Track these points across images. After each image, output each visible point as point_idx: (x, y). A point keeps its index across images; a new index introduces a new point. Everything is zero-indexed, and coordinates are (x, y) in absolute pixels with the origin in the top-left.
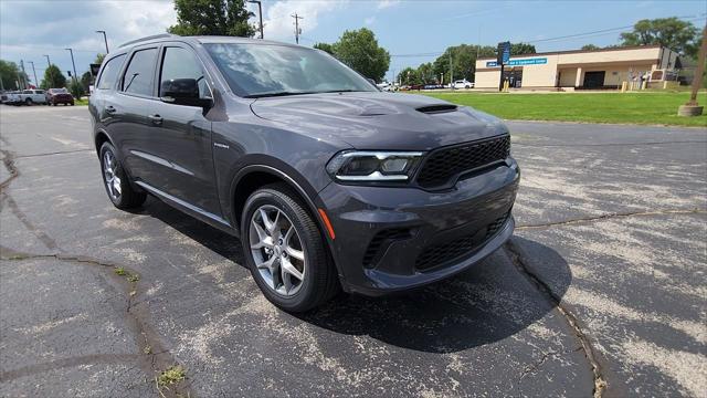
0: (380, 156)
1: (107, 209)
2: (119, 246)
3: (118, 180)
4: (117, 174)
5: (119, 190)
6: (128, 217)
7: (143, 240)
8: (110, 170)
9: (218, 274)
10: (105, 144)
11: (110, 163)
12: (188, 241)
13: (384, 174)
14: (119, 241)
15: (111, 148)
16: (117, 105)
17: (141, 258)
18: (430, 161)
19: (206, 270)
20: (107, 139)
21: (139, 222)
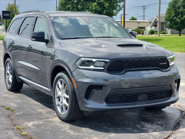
0: (94, 60)
1: (4, 91)
2: (8, 102)
3: (11, 76)
4: (11, 74)
5: (11, 81)
6: (13, 94)
7: (18, 101)
8: (8, 72)
9: (44, 112)
10: (8, 59)
11: (9, 68)
12: (36, 103)
13: (95, 66)
14: (8, 101)
15: (10, 61)
16: (15, 41)
17: (16, 106)
18: (112, 63)
19: (40, 110)
20: (9, 57)
21: (17, 96)
